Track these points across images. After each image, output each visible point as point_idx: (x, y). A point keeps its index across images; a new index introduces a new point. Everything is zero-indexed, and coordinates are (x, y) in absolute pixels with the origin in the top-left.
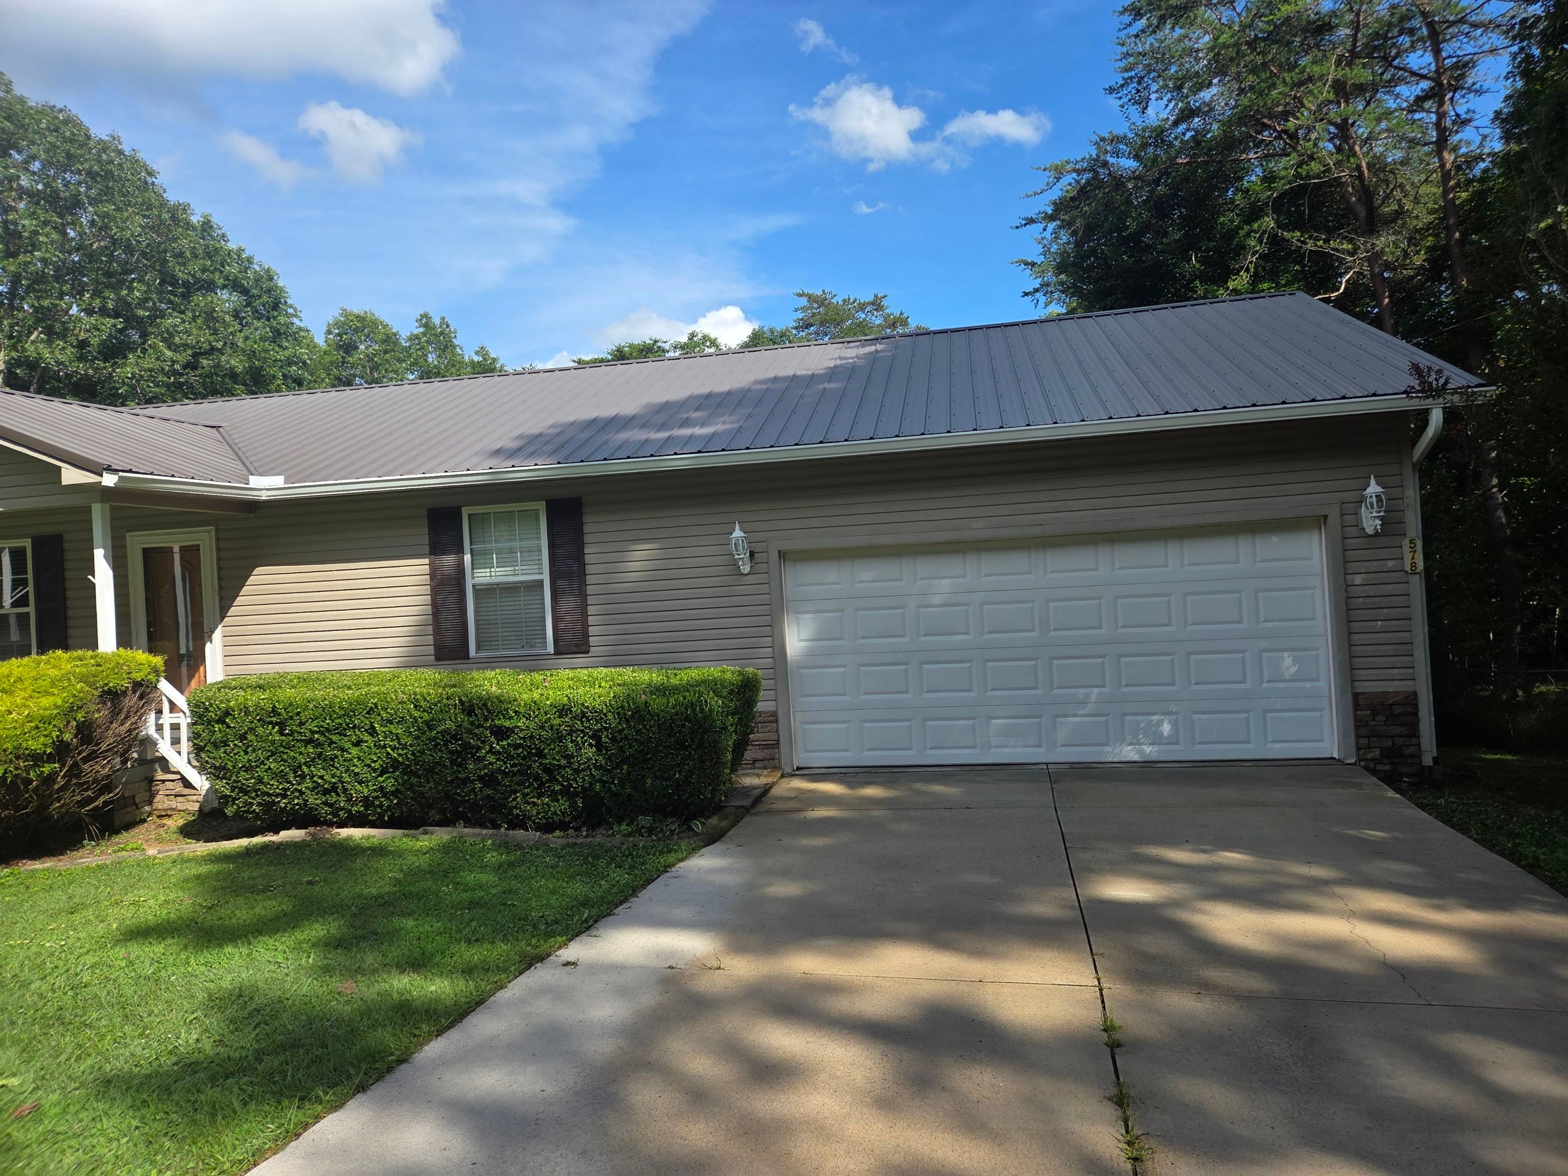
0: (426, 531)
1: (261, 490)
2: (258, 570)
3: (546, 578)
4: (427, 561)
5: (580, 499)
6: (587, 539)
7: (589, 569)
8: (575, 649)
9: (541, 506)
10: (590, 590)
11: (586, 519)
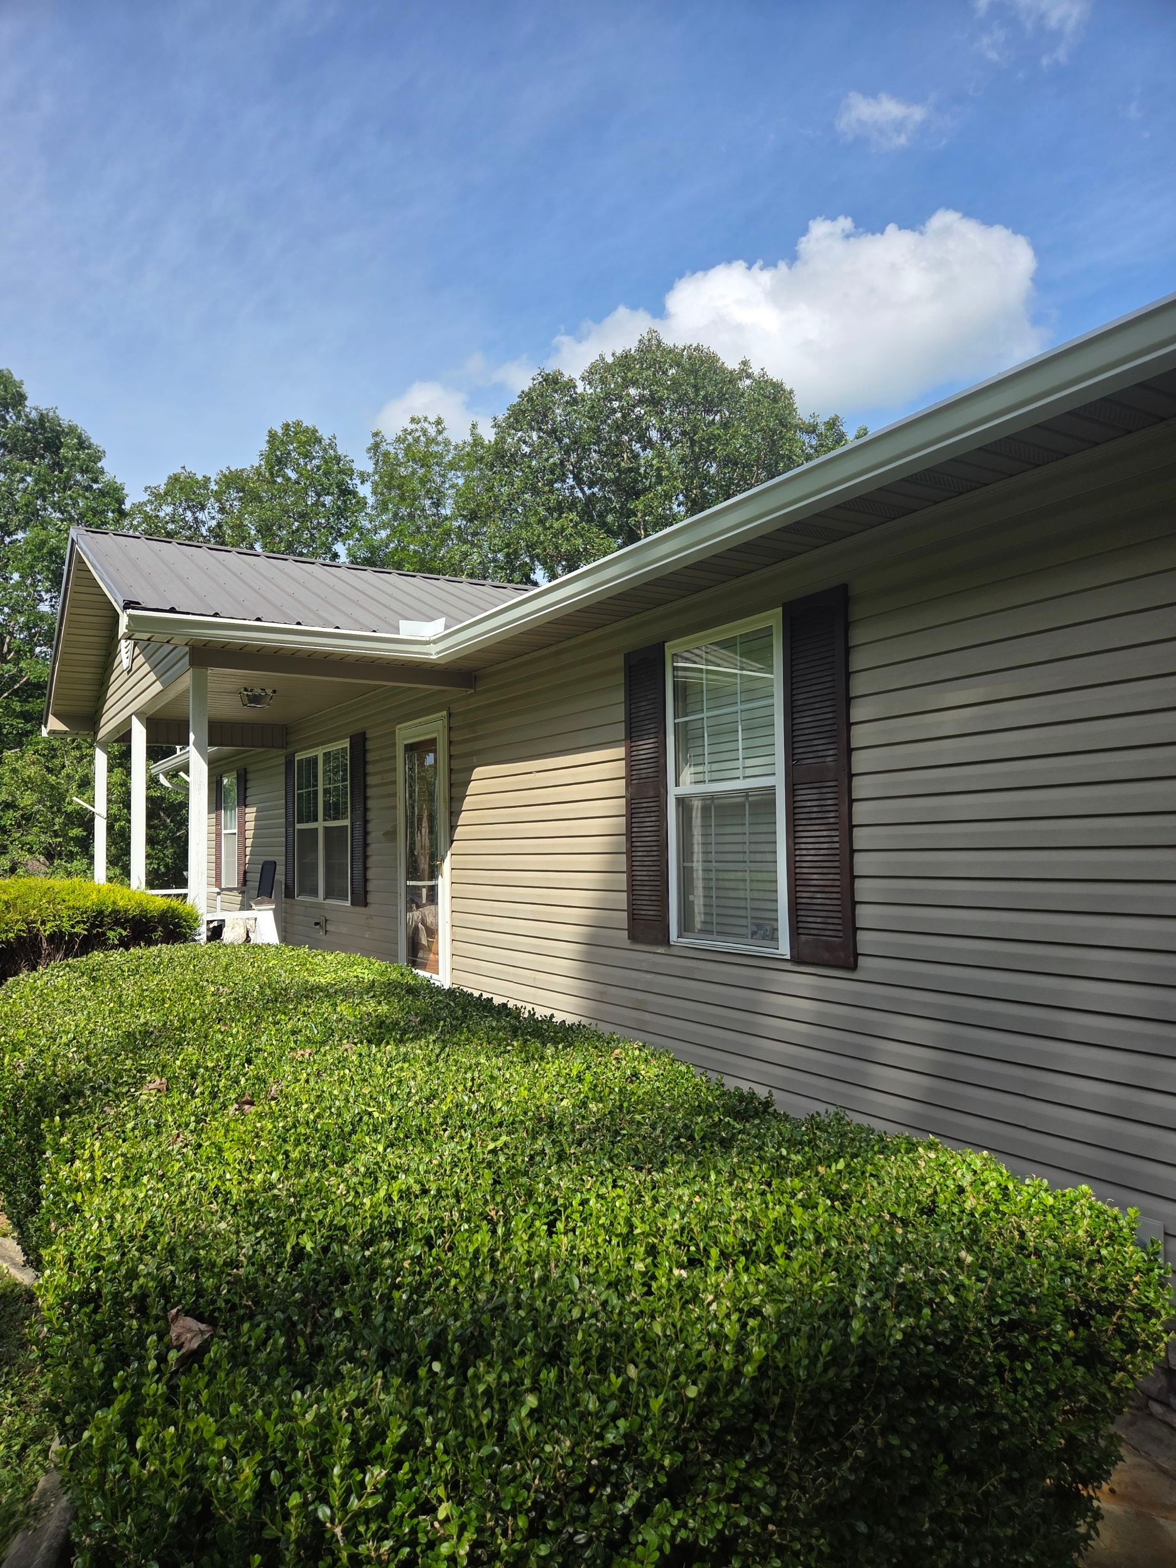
0: (620, 696)
1: (427, 643)
2: (478, 772)
3: (779, 782)
4: (620, 752)
5: (844, 588)
6: (859, 685)
7: (860, 761)
8: (826, 956)
9: (773, 619)
10: (861, 812)
11: (858, 636)
